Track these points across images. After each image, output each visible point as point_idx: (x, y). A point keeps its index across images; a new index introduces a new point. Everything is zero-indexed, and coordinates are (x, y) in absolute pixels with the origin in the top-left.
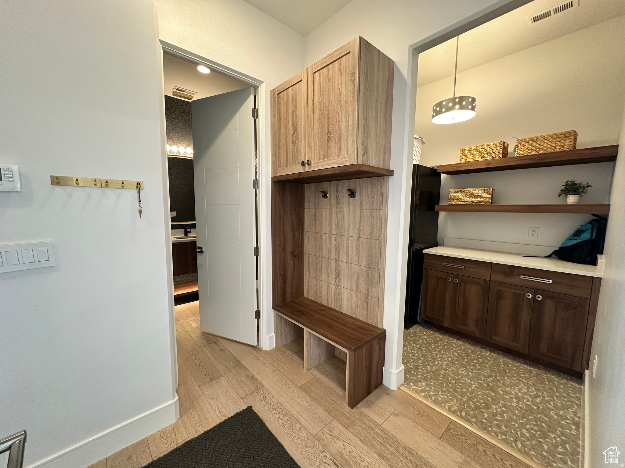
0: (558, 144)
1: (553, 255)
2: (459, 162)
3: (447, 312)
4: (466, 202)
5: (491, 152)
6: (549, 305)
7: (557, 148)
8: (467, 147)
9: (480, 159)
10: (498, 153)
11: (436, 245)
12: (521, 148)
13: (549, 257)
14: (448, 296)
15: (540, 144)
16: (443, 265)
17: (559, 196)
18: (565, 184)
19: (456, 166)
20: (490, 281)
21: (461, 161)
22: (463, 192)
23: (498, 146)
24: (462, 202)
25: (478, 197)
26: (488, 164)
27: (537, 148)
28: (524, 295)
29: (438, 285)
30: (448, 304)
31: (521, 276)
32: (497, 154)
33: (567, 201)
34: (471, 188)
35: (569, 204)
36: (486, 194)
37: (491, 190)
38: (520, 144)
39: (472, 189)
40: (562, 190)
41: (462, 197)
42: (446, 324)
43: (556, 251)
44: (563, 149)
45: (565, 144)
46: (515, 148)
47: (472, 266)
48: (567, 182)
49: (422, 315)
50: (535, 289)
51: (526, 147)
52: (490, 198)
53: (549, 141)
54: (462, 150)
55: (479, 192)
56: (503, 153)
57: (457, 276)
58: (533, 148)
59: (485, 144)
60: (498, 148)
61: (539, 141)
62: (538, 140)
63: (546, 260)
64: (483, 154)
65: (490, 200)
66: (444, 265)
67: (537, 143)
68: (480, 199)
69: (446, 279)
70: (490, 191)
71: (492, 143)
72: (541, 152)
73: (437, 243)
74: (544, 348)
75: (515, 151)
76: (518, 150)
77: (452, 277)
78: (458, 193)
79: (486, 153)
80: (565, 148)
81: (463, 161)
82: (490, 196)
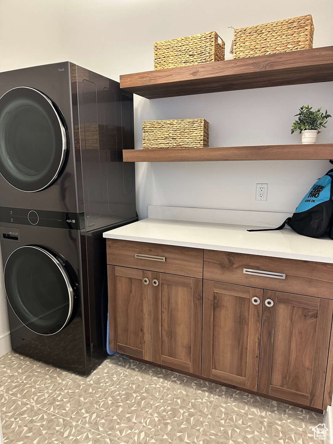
0: (291, 39)
1: (286, 225)
2: (153, 69)
3: (147, 337)
4: (168, 143)
5: (199, 53)
6: (283, 312)
7: (288, 46)
8: (163, 42)
9: (184, 65)
10: (209, 53)
11: (135, 218)
12: (241, 45)
13: (281, 228)
14: (147, 307)
15: (266, 40)
16: (134, 256)
17: (293, 132)
18: (299, 112)
19: (148, 77)
20: (203, 279)
21: (156, 69)
22: (163, 125)
23: (208, 40)
24: (163, 145)
25: (185, 135)
26: (194, 74)
27: (262, 46)
28: (249, 300)
29: (131, 292)
30: (147, 323)
31: (245, 270)
32: (208, 55)
33: (302, 139)
34: (173, 118)
35: (303, 144)
36: (196, 129)
37: (203, 122)
38: (239, 39)
39: (176, 121)
40: (296, 123)
41: (162, 136)
42: (147, 357)
43: (289, 219)
44: (297, 49)
45: (299, 39)
46: (232, 45)
47: (177, 256)
48: (302, 108)
49: (112, 345)
50: (263, 289)
51: (247, 44)
52: (202, 137)
53: (278, 34)
54: (157, 48)
55: (186, 126)
56: (216, 55)
57: (156, 275)
58: (256, 47)
59: (190, 37)
60: (207, 44)
61: (264, 34)
62: (263, 32)
63: (278, 234)
64: (188, 56)
65: (202, 140)
66: (136, 257)
67: (262, 37)
68: (188, 138)
69: (141, 280)
70: (201, 124)
71: (199, 35)
72: (268, 53)
73: (137, 216)
74: (277, 379)
75: (233, 53)
76: (236, 50)
77: (150, 276)
78: (156, 128)
79: (191, 53)
80: (299, 47)
81: (159, 68)
82: (201, 134)
